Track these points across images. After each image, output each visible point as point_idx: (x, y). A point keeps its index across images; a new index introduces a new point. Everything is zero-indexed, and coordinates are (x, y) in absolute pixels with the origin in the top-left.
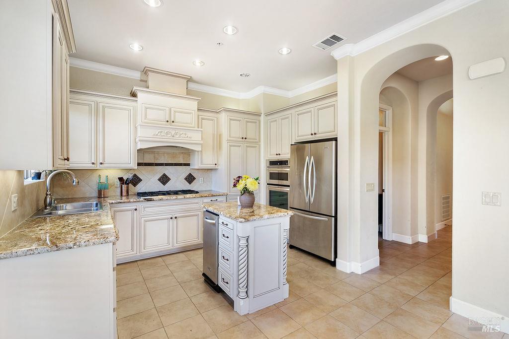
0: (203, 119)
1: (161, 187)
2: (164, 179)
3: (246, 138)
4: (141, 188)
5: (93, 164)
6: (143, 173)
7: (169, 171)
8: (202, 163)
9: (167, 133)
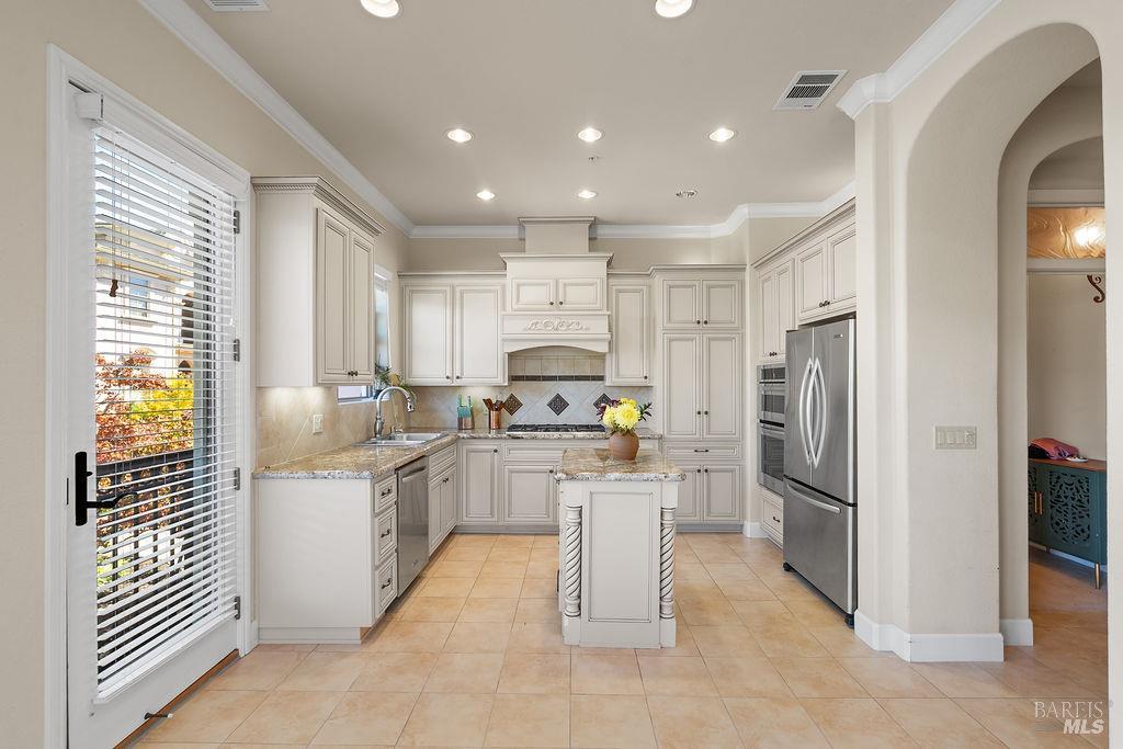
0: (620, 291)
1: (552, 418)
2: (558, 405)
3: (706, 322)
4: (520, 417)
5: (448, 378)
6: (523, 392)
7: (566, 390)
8: (618, 375)
9: (546, 325)
